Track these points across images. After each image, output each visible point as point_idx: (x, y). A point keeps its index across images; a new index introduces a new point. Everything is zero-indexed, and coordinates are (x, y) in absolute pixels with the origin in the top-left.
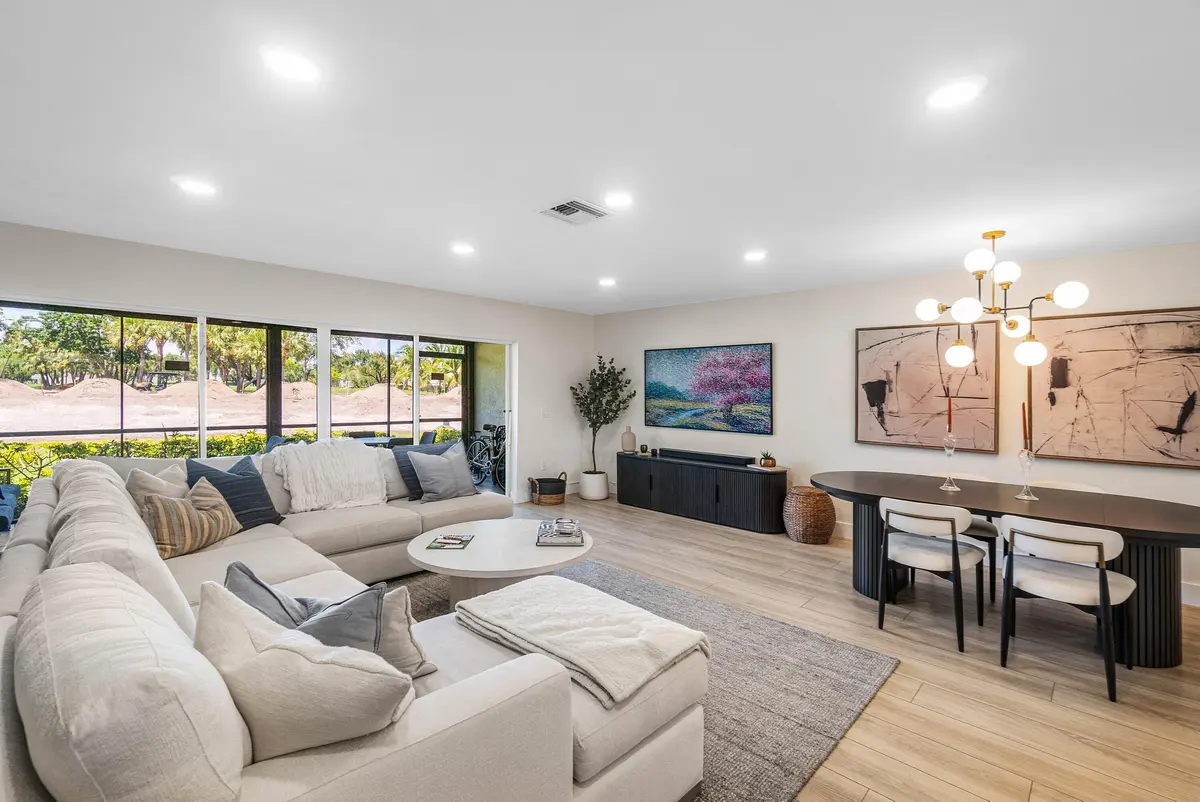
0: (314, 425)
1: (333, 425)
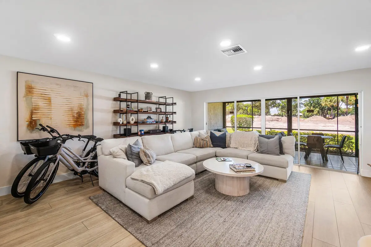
0: (261, 128)
1: (266, 128)
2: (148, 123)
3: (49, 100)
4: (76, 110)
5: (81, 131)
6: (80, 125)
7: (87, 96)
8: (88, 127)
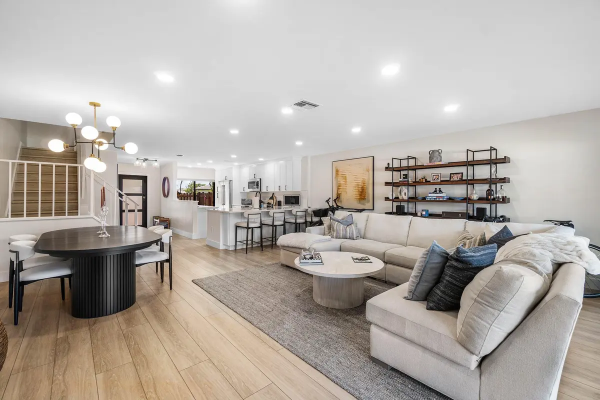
2: (429, 199)
3: (345, 178)
4: (361, 185)
5: (364, 204)
6: (363, 199)
7: (368, 171)
8: (368, 201)
